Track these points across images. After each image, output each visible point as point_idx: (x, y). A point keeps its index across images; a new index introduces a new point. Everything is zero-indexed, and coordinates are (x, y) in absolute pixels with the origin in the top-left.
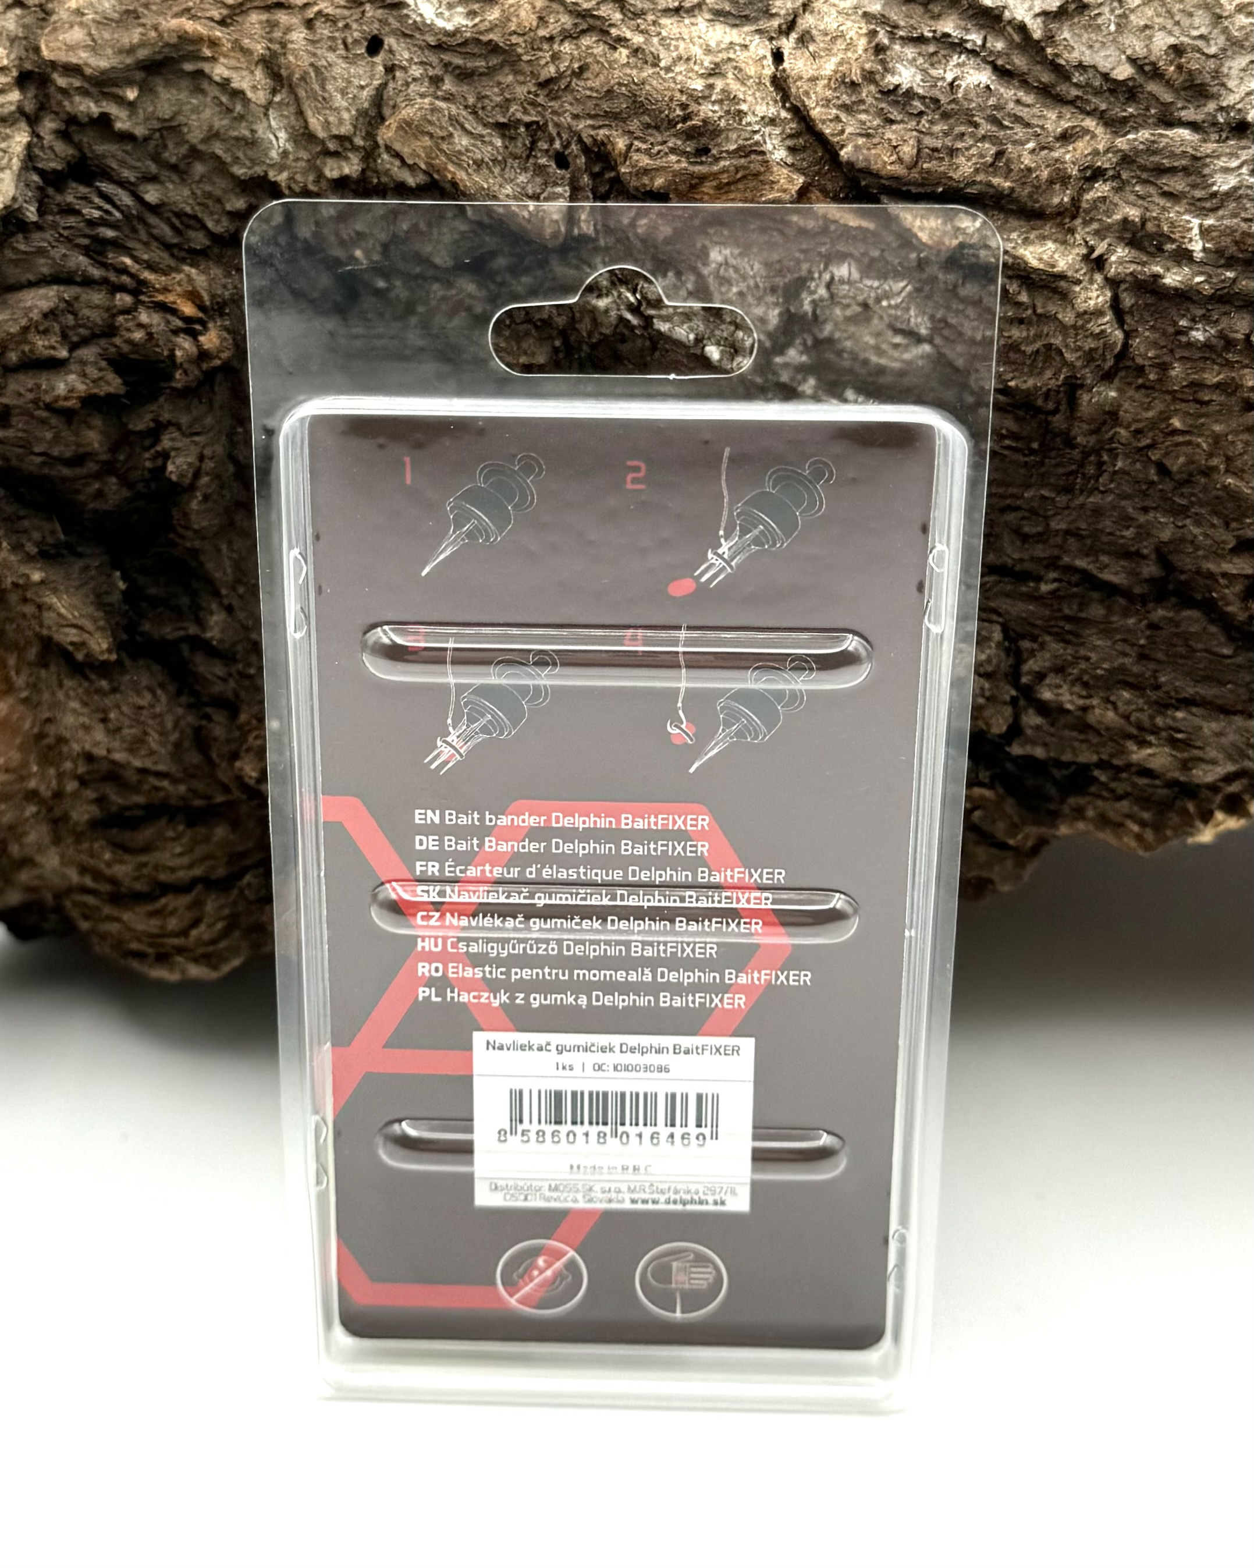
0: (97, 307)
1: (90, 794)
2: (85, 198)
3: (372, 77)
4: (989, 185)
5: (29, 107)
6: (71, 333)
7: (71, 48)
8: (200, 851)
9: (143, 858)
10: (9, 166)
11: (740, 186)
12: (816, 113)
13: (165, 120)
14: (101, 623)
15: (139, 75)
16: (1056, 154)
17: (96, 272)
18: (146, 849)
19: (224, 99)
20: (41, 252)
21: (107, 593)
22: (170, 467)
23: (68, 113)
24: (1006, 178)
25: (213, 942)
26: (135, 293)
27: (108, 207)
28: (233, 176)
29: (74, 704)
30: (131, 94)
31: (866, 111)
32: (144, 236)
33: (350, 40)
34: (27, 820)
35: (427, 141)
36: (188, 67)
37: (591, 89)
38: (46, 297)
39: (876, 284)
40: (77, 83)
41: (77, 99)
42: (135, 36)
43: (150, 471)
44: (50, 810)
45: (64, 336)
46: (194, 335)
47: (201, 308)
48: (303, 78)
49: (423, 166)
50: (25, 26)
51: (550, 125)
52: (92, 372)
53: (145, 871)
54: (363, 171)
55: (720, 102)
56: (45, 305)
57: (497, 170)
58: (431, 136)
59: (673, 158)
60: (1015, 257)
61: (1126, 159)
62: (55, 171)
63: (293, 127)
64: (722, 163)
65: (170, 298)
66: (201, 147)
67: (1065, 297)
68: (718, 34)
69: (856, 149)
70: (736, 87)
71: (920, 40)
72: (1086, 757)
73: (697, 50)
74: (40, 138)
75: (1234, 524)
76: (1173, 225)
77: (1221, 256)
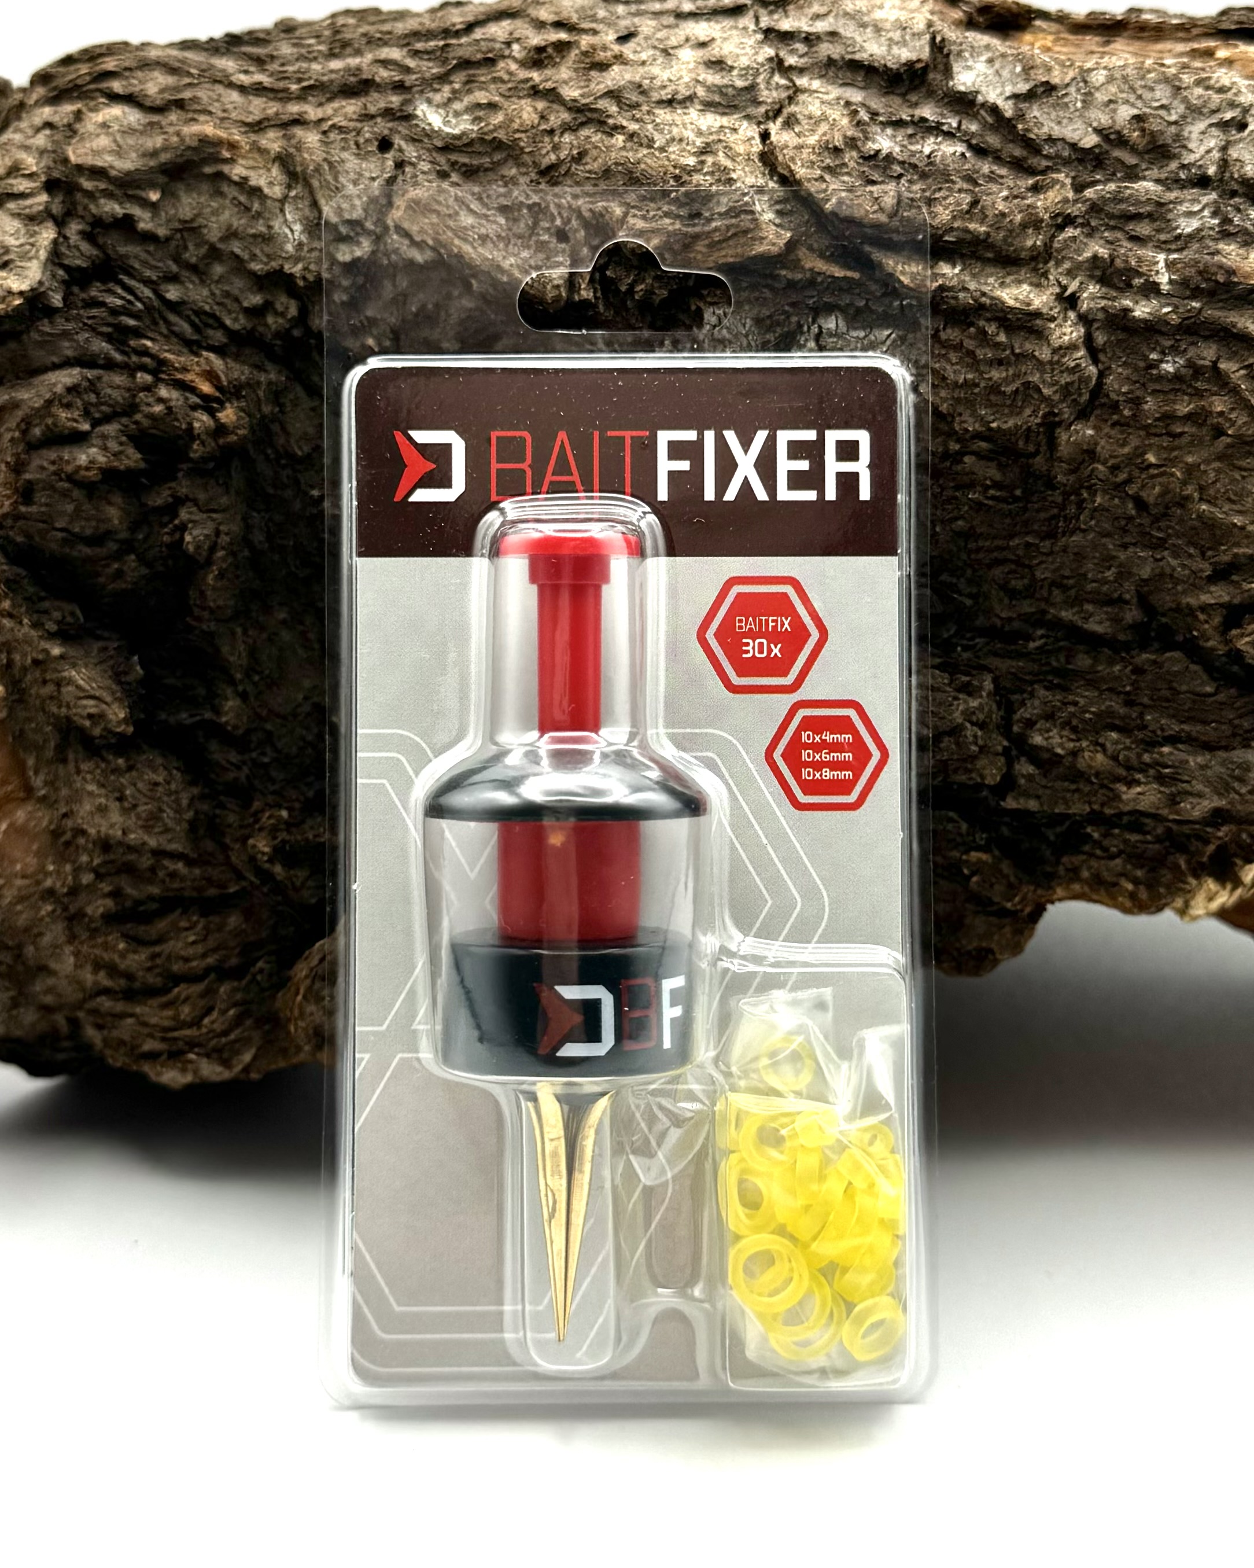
0: (119, 387)
1: (106, 887)
2: (109, 291)
3: (383, 171)
4: (967, 231)
5: (57, 209)
6: (92, 410)
7: (96, 153)
8: (211, 943)
9: (157, 949)
10: (36, 257)
11: (731, 243)
12: (801, 171)
13: (186, 222)
14: (119, 694)
15: (162, 179)
16: (1028, 202)
17: (118, 357)
18: (160, 940)
19: (242, 199)
20: (65, 334)
21: (126, 673)
22: (188, 538)
23: (94, 216)
24: (982, 223)
25: (225, 1033)
26: (154, 373)
27: (129, 297)
28: (253, 274)
29: (92, 787)
30: (154, 196)
31: (848, 174)
32: (165, 331)
33: (361, 140)
34: (42, 919)
35: (434, 219)
36: (208, 170)
37: (590, 172)
38: (70, 376)
39: (862, 334)
40: (102, 186)
41: (102, 201)
42: (158, 141)
43: (168, 546)
44: (65, 909)
45: (86, 414)
46: (212, 413)
47: (219, 388)
48: (318, 170)
49: (430, 242)
50: (53, 142)
51: (552, 206)
52: (113, 446)
53: (158, 961)
54: (373, 252)
55: (712, 173)
56: (69, 382)
57: (501, 245)
58: (438, 213)
59: (667, 221)
60: (992, 298)
61: (1095, 208)
62: (79, 268)
63: (307, 218)
64: (714, 224)
65: (189, 377)
66: (220, 246)
67: (1040, 335)
68: (711, 121)
69: (840, 202)
70: (729, 164)
71: (899, 124)
72: (1079, 808)
73: (691, 135)
74: (66, 238)
75: (1210, 553)
76: (1140, 260)
77: (1186, 288)
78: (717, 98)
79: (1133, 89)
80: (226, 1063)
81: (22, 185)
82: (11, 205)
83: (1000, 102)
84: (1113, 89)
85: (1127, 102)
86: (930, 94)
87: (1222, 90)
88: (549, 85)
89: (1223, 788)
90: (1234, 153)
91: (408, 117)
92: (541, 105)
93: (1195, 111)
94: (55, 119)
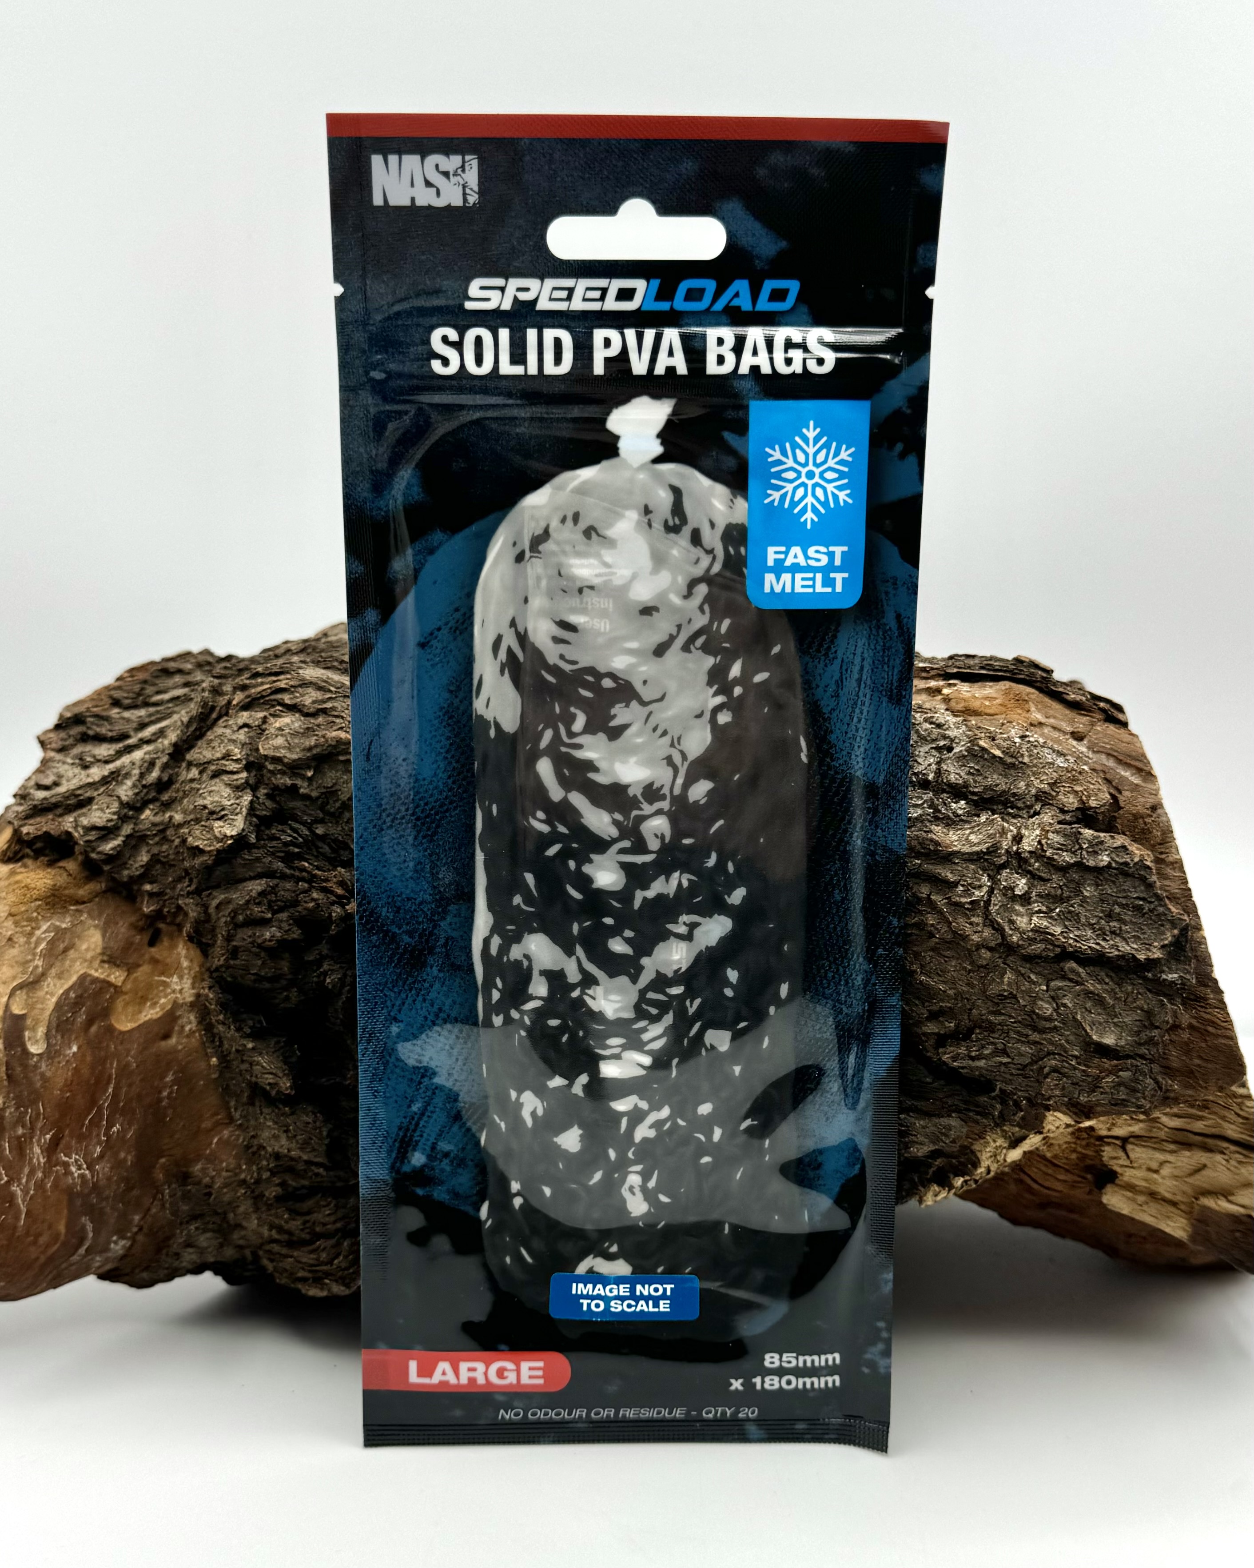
0: (288, 890)
1: (277, 1180)
2: (283, 831)
5: (252, 781)
6: (273, 905)
7: (276, 748)
8: (340, 1214)
9: (307, 1218)
10: (240, 813)
13: (328, 788)
14: (286, 1072)
15: (314, 764)
17: (288, 871)
18: (309, 1213)
20: (258, 859)
21: (291, 1057)
22: (328, 981)
23: (274, 785)
25: (347, 1269)
26: (310, 882)
27: (295, 835)
29: (270, 1123)
30: (310, 774)
32: (315, 853)
34: (238, 1198)
36: (342, 758)
38: (260, 884)
40: (279, 767)
41: (279, 776)
42: (312, 741)
43: (316, 983)
44: (253, 1192)
45: (270, 908)
46: (343, 906)
47: (347, 890)
50: (249, 737)
52: (285, 926)
53: (308, 1225)
56: (259, 888)
62: (265, 817)
65: (329, 885)
74: (258, 798)
75: (927, 1004)
80: (347, 1286)
81: (233, 767)
82: (225, 778)
87: (939, 726)
89: (935, 1140)
90: (944, 767)
93: (923, 738)
94: (250, 722)
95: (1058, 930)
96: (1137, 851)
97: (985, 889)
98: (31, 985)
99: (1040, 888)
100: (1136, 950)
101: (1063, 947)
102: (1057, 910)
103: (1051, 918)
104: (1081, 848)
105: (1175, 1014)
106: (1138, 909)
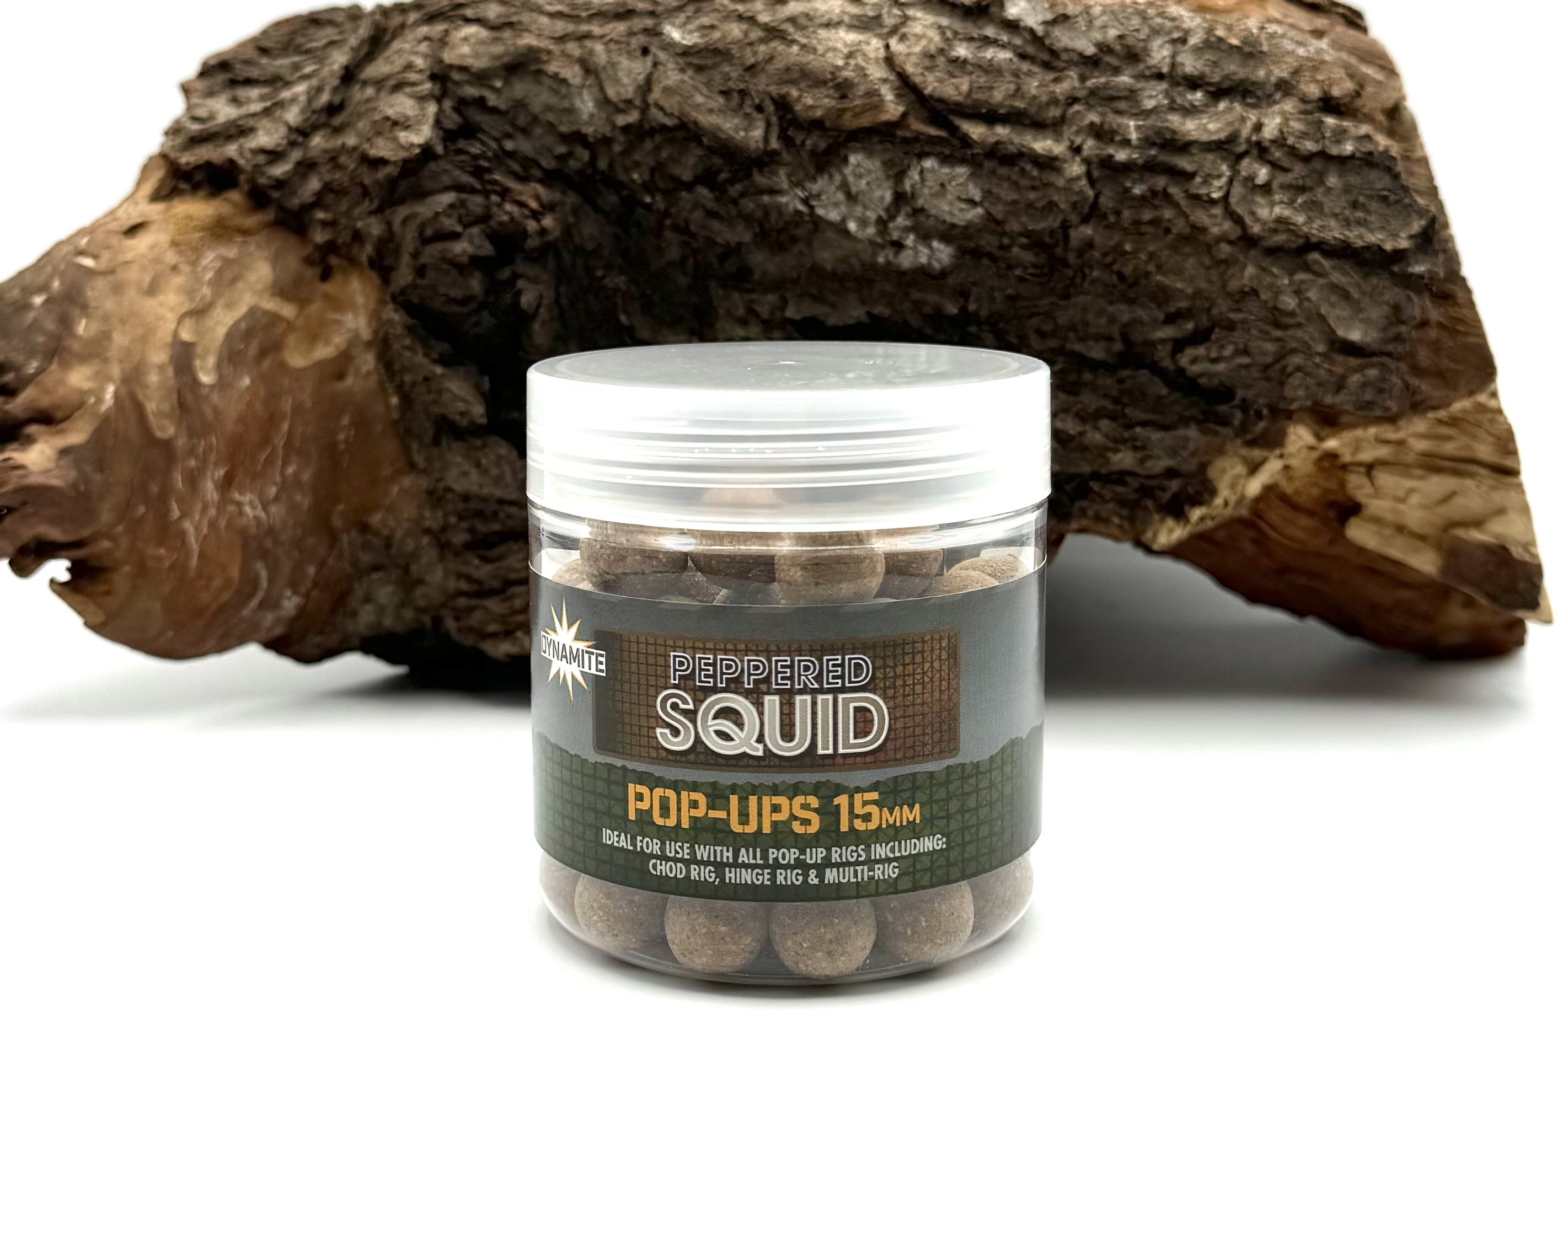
0: (479, 204)
3: (644, 68)
4: (1013, 107)
5: (437, 91)
6: (463, 218)
7: (464, 56)
9: (498, 565)
10: (427, 123)
11: (867, 114)
12: (910, 69)
13: (518, 100)
14: (479, 400)
15: (503, 73)
16: (1051, 89)
17: (478, 186)
19: (555, 86)
20: (446, 171)
21: (481, 386)
22: (523, 299)
23: (460, 96)
24: (1022, 102)
26: (502, 195)
27: (483, 148)
28: (560, 133)
29: (458, 460)
31: (940, 71)
32: (506, 169)
33: (630, 49)
34: (423, 547)
35: (679, 99)
36: (533, 68)
37: (777, 69)
38: (450, 197)
39: (948, 171)
40: (466, 77)
41: (465, 87)
42: (501, 49)
43: (510, 305)
45: (460, 221)
46: (538, 221)
47: (542, 205)
48: (604, 68)
49: (677, 113)
50: (432, 49)
51: (752, 90)
52: (476, 241)
54: (640, 120)
55: (854, 70)
56: (449, 201)
57: (721, 115)
58: (681, 95)
59: (826, 100)
60: (1028, 148)
61: (1093, 92)
62: (452, 130)
63: (597, 98)
64: (856, 102)
65: (523, 198)
66: (540, 116)
67: (1058, 171)
68: (852, 37)
69: (935, 89)
70: (863, 64)
71: (971, 39)
72: (1086, 469)
73: (839, 45)
74: (443, 111)
75: (1163, 307)
76: (1119, 125)
77: (1147, 142)
78: (857, 23)
79: (1118, 20)
81: (413, 77)
82: (409, 90)
83: (1035, 26)
84: (1105, 18)
85: (1114, 27)
86: (991, 20)
87: (1173, 19)
88: (750, 14)
90: (1179, 59)
91: (661, 34)
92: (745, 26)
93: (1156, 32)
94: (431, 34)
95: (1300, 219)
96: (1382, 141)
97: (1224, 180)
98: (199, 313)
99: (1281, 178)
100: (1381, 240)
101: (1307, 237)
102: (1299, 201)
103: (1295, 208)
104: (1324, 137)
105: (1423, 309)
106: (1384, 199)
